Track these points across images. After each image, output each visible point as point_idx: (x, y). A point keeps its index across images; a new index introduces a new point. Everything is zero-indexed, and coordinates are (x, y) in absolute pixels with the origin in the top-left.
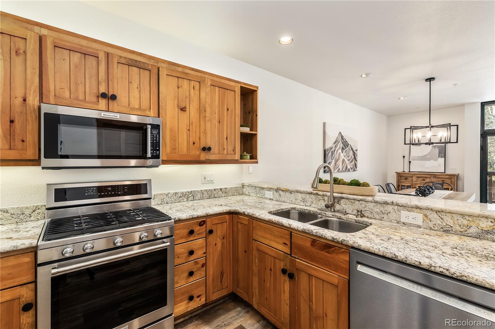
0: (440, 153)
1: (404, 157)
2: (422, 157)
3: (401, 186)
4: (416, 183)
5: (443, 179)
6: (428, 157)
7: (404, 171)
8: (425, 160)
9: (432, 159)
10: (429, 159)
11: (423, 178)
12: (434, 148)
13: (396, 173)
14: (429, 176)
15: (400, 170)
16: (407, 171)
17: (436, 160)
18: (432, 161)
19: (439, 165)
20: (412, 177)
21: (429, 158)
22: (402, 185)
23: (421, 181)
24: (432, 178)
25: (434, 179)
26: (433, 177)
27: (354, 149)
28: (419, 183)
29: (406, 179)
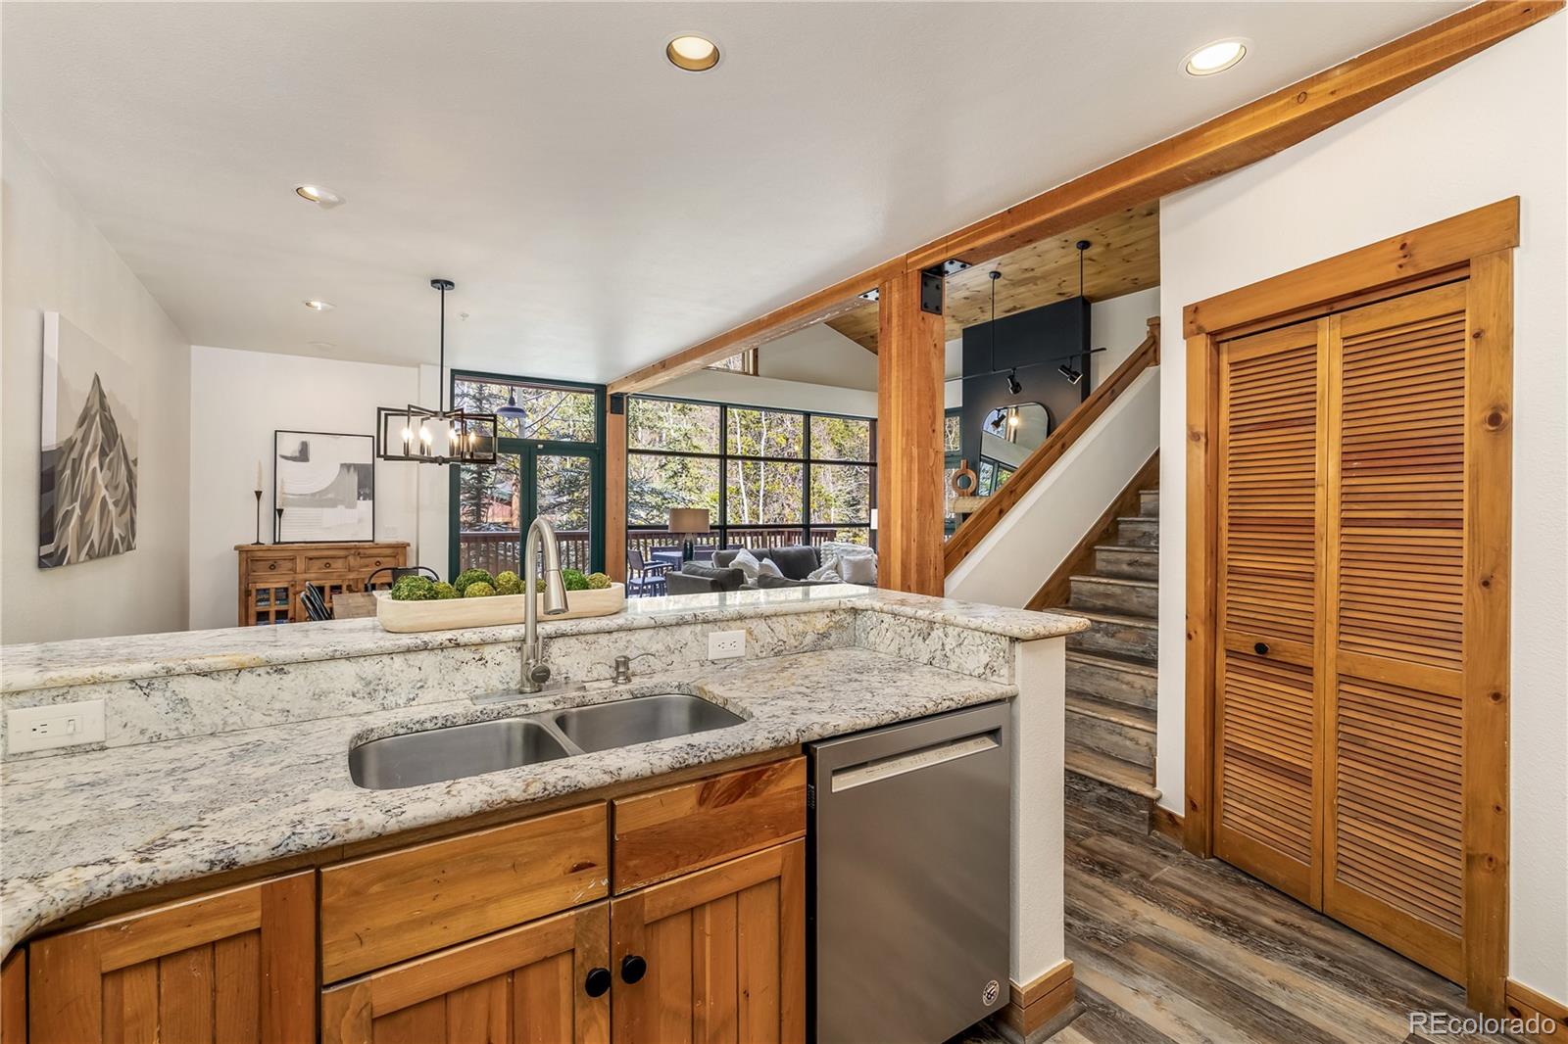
0: (360, 486)
1: (258, 494)
2: (313, 495)
3: (254, 593)
4: (307, 576)
5: (379, 559)
6: (330, 496)
7: (258, 543)
8: (322, 506)
9: (342, 502)
10: (333, 504)
11: (326, 561)
12: (346, 470)
13: (236, 548)
14: (342, 553)
15: (248, 539)
16: (266, 539)
17: (352, 506)
18: (341, 508)
19: (360, 521)
20: (293, 559)
21: (331, 499)
22: (258, 590)
23: (320, 569)
24: (351, 558)
25: (355, 560)
26: (354, 555)
27: (131, 457)
28: (313, 575)
29: (272, 567)
